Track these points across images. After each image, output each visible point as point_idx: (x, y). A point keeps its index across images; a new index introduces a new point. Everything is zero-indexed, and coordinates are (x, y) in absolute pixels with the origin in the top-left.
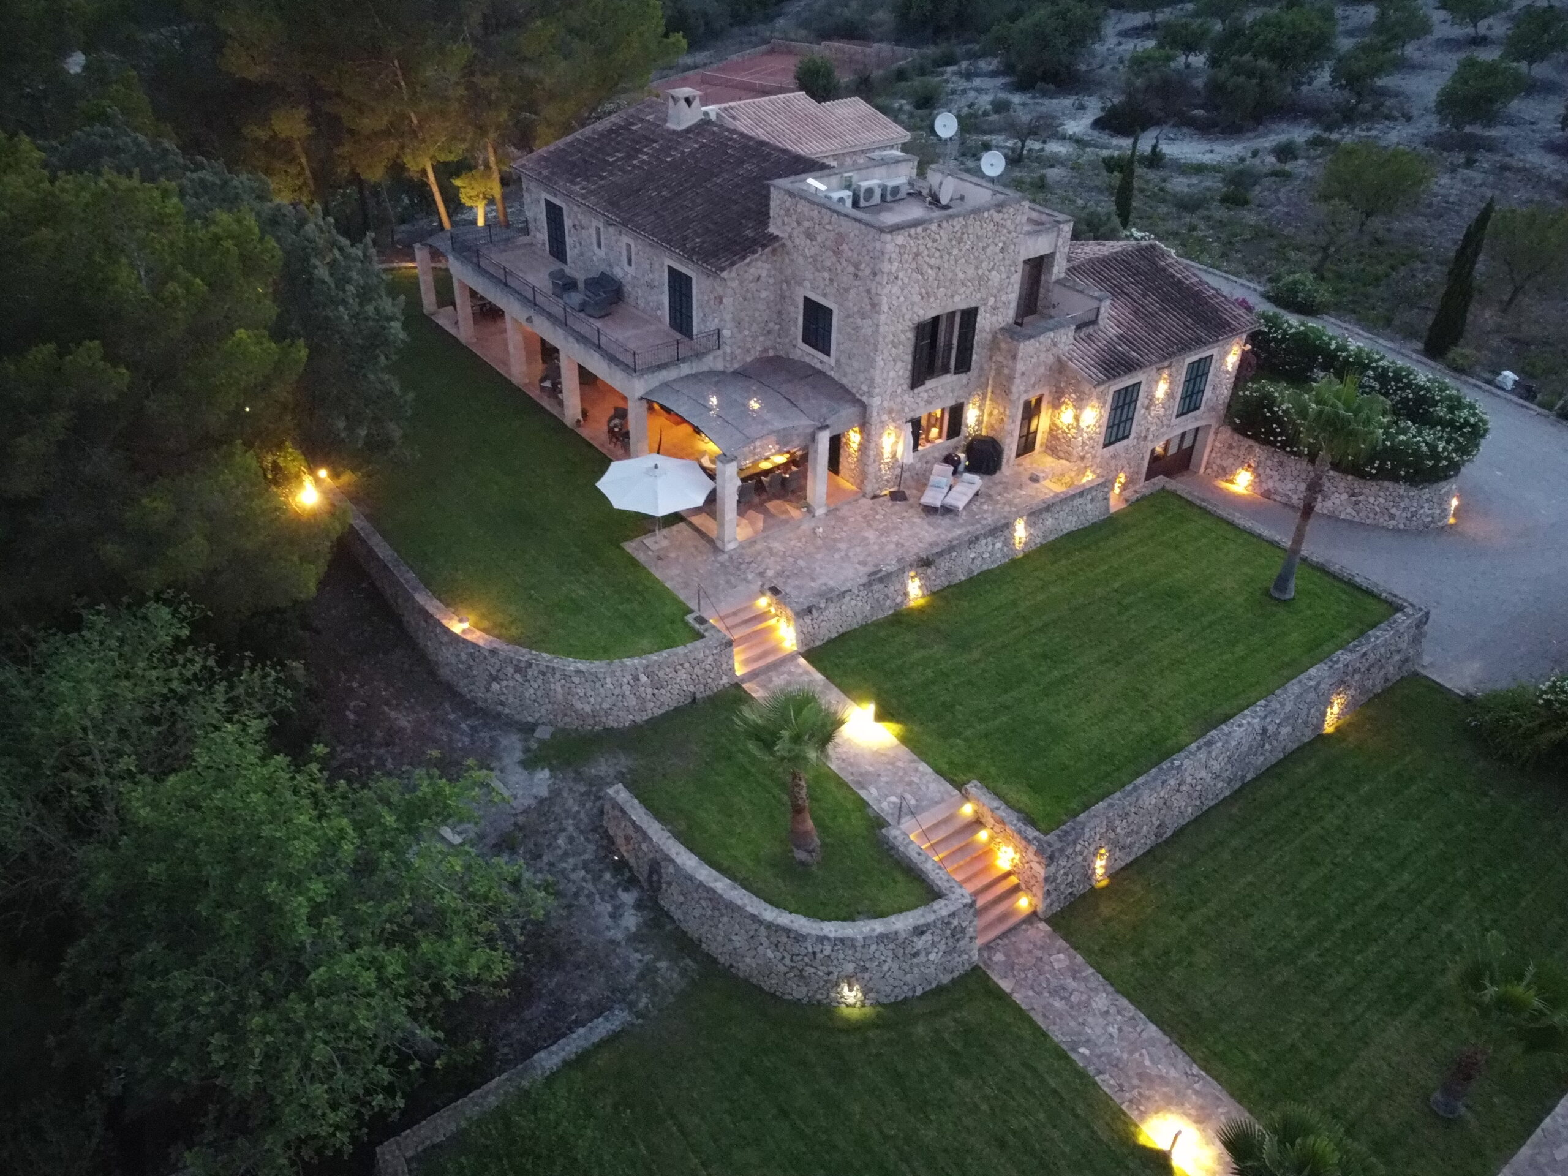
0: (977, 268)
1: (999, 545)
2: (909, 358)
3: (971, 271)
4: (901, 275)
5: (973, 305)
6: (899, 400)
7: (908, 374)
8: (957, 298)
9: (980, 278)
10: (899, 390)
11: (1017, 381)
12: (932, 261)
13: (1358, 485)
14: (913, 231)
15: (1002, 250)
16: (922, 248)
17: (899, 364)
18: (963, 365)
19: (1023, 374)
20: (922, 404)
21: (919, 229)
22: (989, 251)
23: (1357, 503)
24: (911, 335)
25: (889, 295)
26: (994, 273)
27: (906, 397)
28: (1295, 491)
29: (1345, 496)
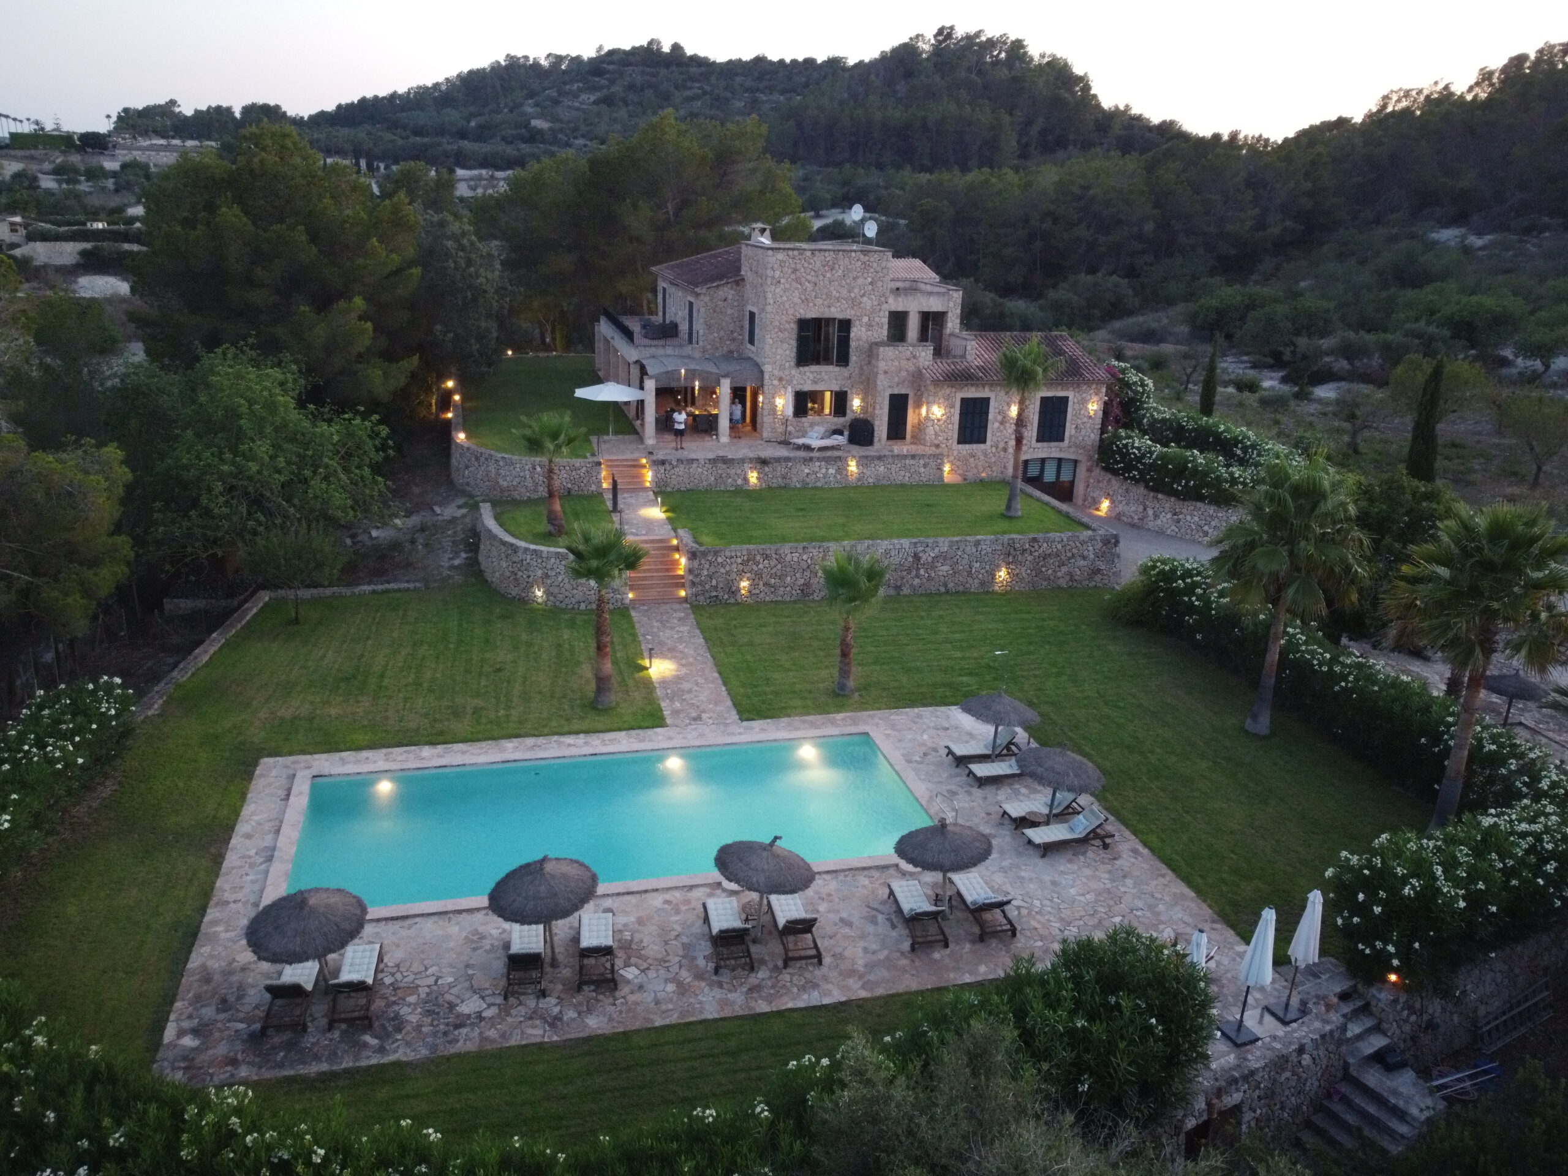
0: (849, 292)
1: (832, 471)
2: (794, 343)
3: (845, 292)
4: (782, 281)
5: (848, 317)
6: (787, 372)
7: (794, 355)
8: (833, 309)
9: (853, 300)
10: (787, 365)
11: (881, 377)
12: (809, 277)
13: (1179, 505)
14: (790, 253)
15: (871, 283)
16: (799, 266)
17: (785, 346)
18: (843, 360)
19: (886, 372)
20: (809, 382)
21: (796, 253)
22: (860, 281)
23: (1178, 521)
24: (794, 326)
25: (773, 293)
26: (865, 299)
27: (793, 372)
28: (1136, 512)
29: (1169, 515)
